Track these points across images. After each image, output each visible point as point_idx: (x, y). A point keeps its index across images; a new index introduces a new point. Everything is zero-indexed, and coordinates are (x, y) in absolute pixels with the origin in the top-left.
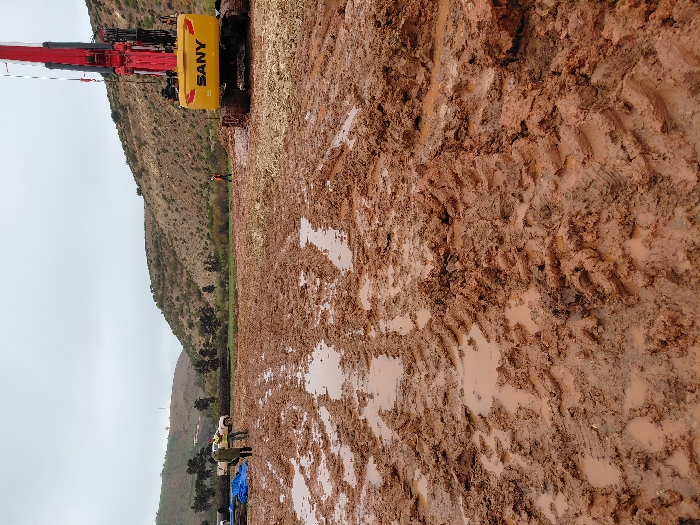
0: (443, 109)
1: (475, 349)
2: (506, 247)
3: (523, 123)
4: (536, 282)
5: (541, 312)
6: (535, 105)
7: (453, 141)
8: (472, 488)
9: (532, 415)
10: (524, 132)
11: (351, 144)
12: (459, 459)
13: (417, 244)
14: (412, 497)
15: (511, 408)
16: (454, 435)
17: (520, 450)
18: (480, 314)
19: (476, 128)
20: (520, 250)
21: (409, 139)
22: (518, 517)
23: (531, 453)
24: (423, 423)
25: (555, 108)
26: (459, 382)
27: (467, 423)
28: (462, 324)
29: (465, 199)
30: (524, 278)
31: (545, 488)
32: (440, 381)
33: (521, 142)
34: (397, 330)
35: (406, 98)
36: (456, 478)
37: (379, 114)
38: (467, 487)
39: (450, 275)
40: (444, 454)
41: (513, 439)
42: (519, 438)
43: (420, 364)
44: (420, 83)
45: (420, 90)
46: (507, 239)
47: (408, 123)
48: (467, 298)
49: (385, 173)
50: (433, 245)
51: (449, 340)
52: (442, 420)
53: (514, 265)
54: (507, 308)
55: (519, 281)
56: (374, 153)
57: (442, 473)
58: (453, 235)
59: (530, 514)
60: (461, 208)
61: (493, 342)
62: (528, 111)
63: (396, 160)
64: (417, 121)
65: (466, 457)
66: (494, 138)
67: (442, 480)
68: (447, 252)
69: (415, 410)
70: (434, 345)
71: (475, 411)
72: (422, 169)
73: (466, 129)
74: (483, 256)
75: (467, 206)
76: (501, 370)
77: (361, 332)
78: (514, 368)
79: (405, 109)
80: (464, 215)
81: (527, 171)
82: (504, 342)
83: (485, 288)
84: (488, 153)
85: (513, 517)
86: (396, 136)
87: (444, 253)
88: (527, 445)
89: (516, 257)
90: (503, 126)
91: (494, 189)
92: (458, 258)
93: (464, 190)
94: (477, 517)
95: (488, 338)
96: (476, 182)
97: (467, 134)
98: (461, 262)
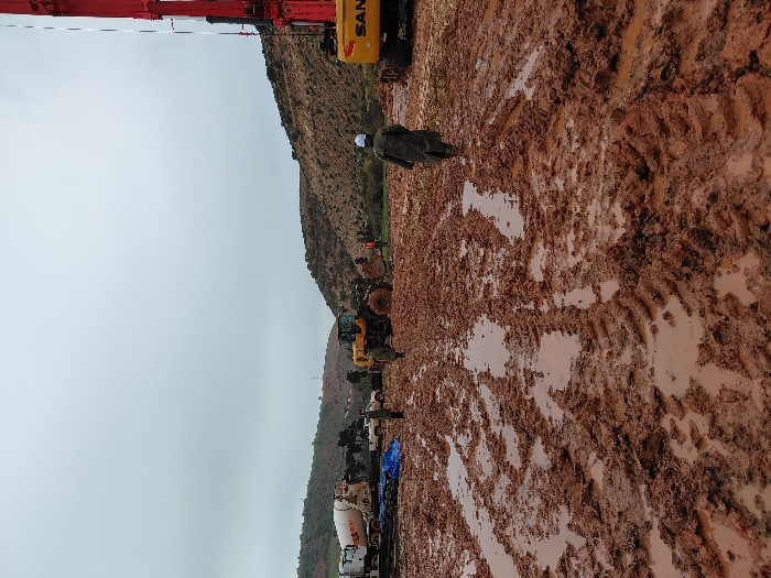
0: (648, 44)
1: (672, 324)
2: (720, 205)
3: (753, 54)
4: (757, 245)
5: (761, 279)
7: (658, 82)
8: (659, 476)
9: (738, 397)
10: (753, 65)
11: (530, 93)
12: (644, 442)
13: (607, 205)
14: (584, 482)
15: (712, 390)
16: (639, 418)
17: (721, 435)
18: (682, 285)
19: (690, 64)
20: (738, 208)
21: (604, 82)
22: (713, 508)
23: (734, 439)
24: (603, 404)
26: (650, 361)
27: (656, 404)
28: (659, 297)
29: (672, 149)
30: (741, 239)
31: (751, 479)
32: (626, 358)
33: (750, 78)
34: (575, 303)
35: (602, 34)
36: (638, 463)
37: (568, 54)
38: (653, 476)
39: (647, 239)
40: (626, 437)
41: (713, 424)
42: (721, 422)
43: (602, 340)
44: (620, 15)
45: (620, 23)
46: (723, 194)
47: (604, 63)
48: (666, 264)
49: (571, 124)
50: (627, 204)
51: (639, 312)
52: (626, 402)
53: (728, 225)
54: (716, 277)
55: (735, 243)
56: (557, 101)
57: (622, 457)
58: (652, 194)
59: (729, 505)
60: (665, 160)
61: (696, 315)
62: (762, 38)
63: (585, 107)
64: (614, 62)
65: (652, 442)
66: (714, 74)
67: (623, 465)
68: (645, 212)
69: (594, 390)
70: (621, 319)
71: (667, 391)
72: (619, 114)
73: (677, 67)
74: (691, 216)
75: (673, 158)
76: (704, 346)
77: (531, 306)
78: (719, 344)
79: (600, 47)
80: (669, 169)
81: (754, 112)
82: (709, 315)
83: (691, 254)
84: (703, 93)
85: (707, 508)
86: (587, 79)
87: (640, 214)
88: (730, 431)
89: (734, 217)
90: (725, 60)
91: (709, 136)
92: (658, 219)
93: (671, 140)
94: (661, 507)
95: (689, 311)
96: (686, 128)
97: (677, 73)
98: (662, 224)
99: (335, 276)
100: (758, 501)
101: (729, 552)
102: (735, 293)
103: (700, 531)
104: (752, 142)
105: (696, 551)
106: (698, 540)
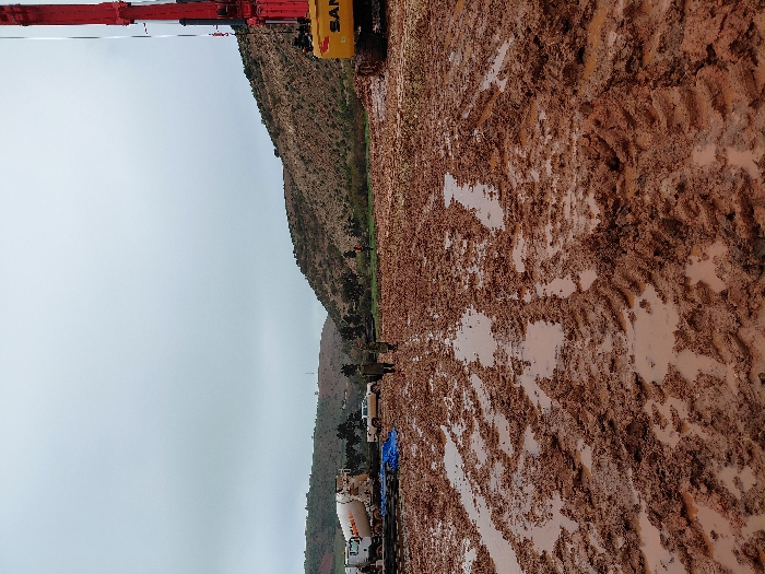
0: (612, 37)
1: (649, 311)
2: (688, 194)
3: (710, 48)
4: (723, 234)
5: (729, 267)
6: (727, 24)
7: (623, 74)
8: (644, 460)
9: (714, 382)
10: (711, 57)
11: (502, 85)
12: (629, 428)
13: (581, 196)
14: (574, 468)
15: (690, 374)
16: (623, 404)
17: (699, 420)
18: (656, 274)
19: (652, 56)
20: (705, 197)
21: (571, 74)
22: (695, 490)
23: (712, 422)
24: (587, 392)
25: (752, 26)
26: (630, 348)
27: (638, 391)
28: (635, 285)
29: (640, 141)
30: (709, 230)
31: (729, 460)
32: (607, 346)
33: (707, 71)
34: (557, 293)
35: (567, 26)
36: (624, 448)
37: (536, 48)
38: (638, 459)
39: (620, 229)
40: (611, 423)
41: (692, 408)
42: (699, 406)
43: (583, 329)
44: (584, 8)
45: (584, 16)
46: (690, 184)
47: (571, 57)
48: (639, 255)
49: (543, 116)
50: (600, 195)
51: (616, 301)
52: (609, 388)
53: (697, 215)
54: (687, 265)
55: (703, 232)
56: (529, 94)
57: (608, 443)
58: (624, 184)
59: (710, 487)
60: (634, 152)
61: (670, 303)
62: (717, 32)
63: (556, 100)
64: (580, 56)
65: (636, 427)
66: (675, 66)
67: (609, 451)
68: (617, 202)
69: (579, 378)
70: (600, 309)
71: (648, 379)
72: (587, 107)
74: (660, 206)
75: (640, 149)
76: (680, 334)
77: (515, 296)
78: (694, 331)
79: (567, 40)
80: (637, 159)
81: (714, 104)
82: (683, 303)
83: (663, 244)
84: (667, 85)
85: (691, 490)
86: (555, 72)
87: (613, 205)
88: (708, 415)
89: (700, 206)
90: (685, 53)
91: (674, 128)
92: (630, 210)
93: (638, 131)
94: (648, 490)
95: (664, 299)
96: (652, 119)
97: (641, 65)
98: (634, 214)
99: (325, 270)
100: (737, 481)
101: (713, 532)
102: (706, 281)
103: (684, 512)
104: (714, 133)
105: (682, 532)
106: (684, 522)
